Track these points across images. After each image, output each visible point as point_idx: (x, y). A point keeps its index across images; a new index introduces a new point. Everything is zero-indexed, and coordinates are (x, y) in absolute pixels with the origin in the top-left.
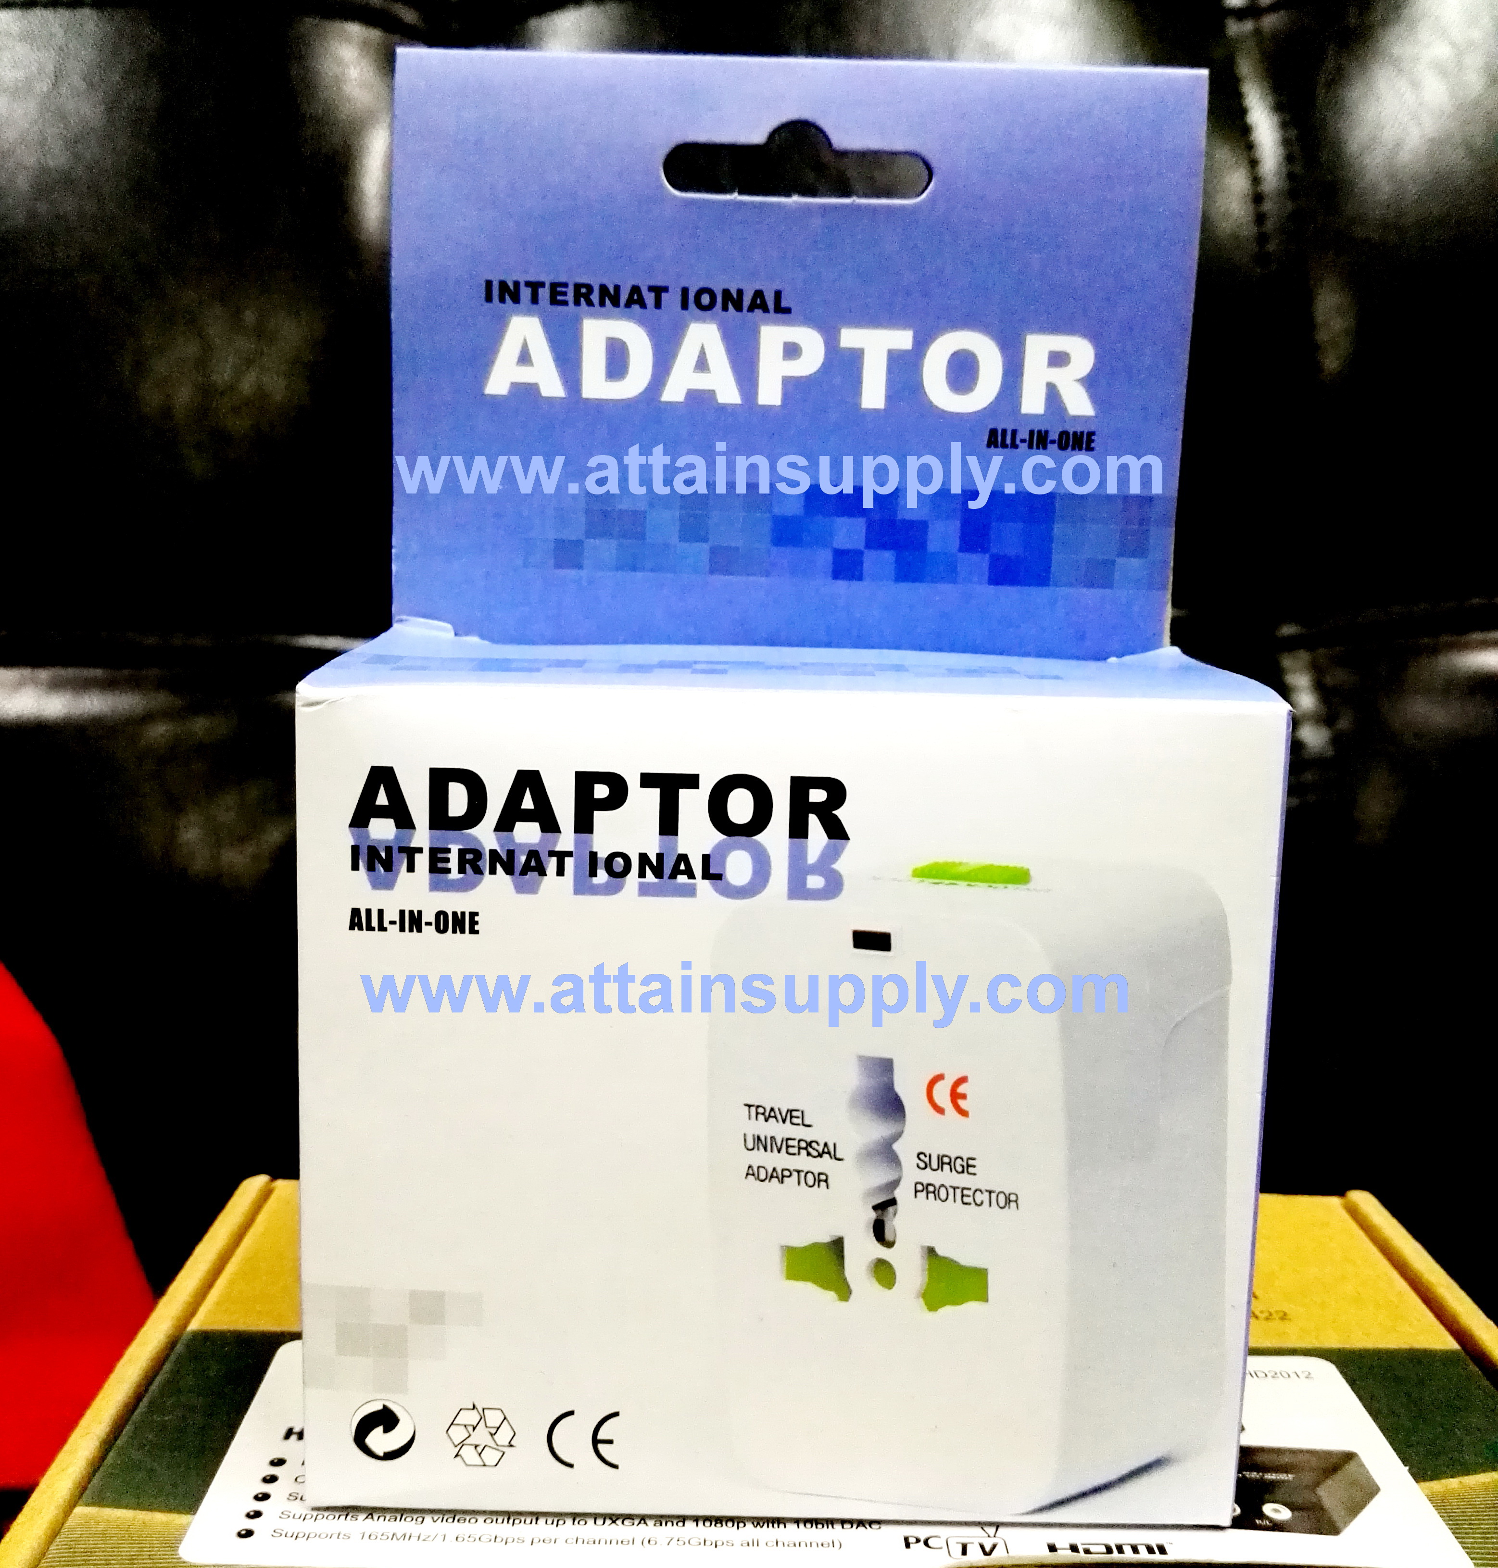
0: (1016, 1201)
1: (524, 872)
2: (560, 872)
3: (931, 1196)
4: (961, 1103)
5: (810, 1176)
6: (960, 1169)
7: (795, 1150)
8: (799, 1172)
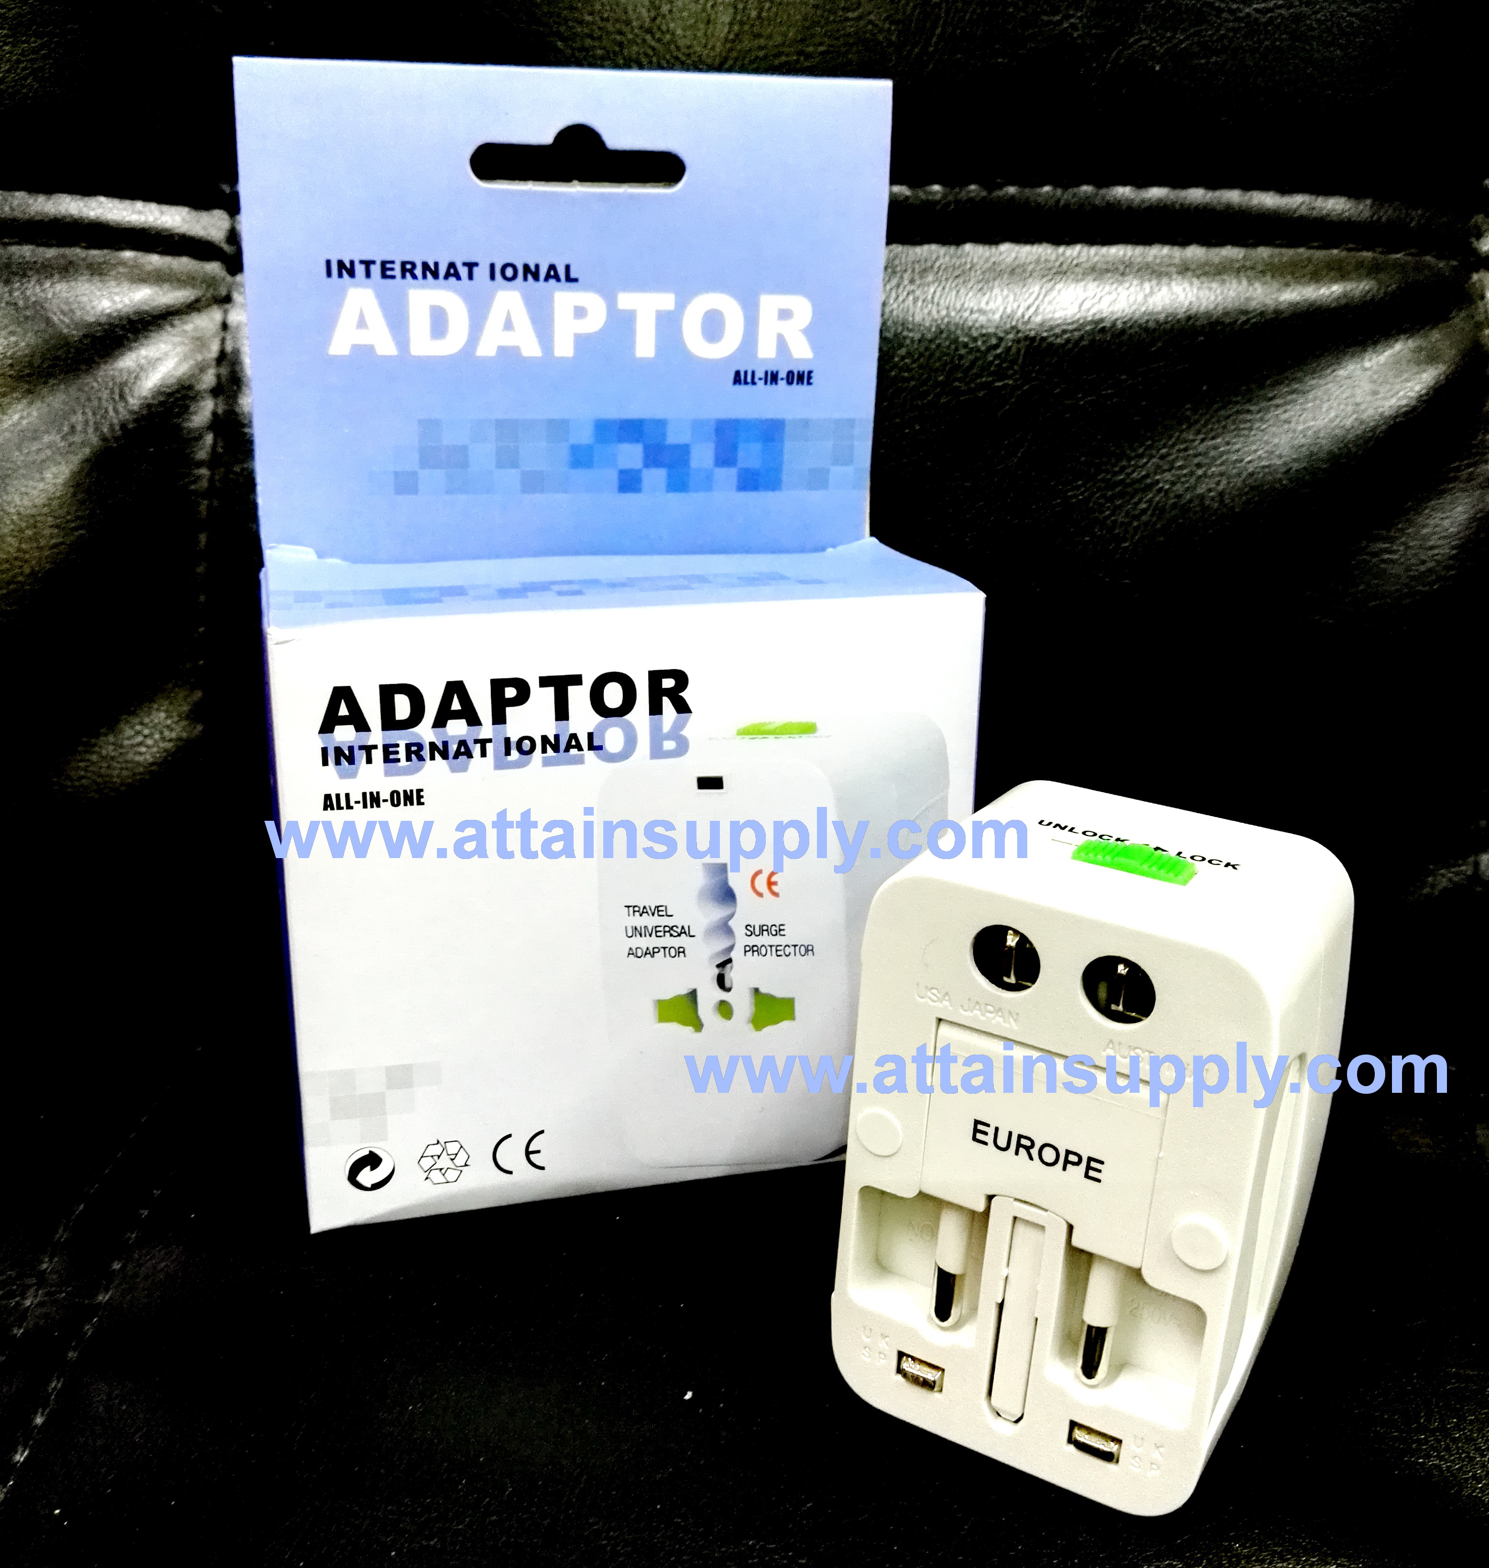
0: (812, 950)
1: (456, 757)
2: (484, 754)
3: (756, 953)
4: (774, 888)
5: (672, 951)
6: (774, 933)
7: (661, 934)
8: (664, 948)
